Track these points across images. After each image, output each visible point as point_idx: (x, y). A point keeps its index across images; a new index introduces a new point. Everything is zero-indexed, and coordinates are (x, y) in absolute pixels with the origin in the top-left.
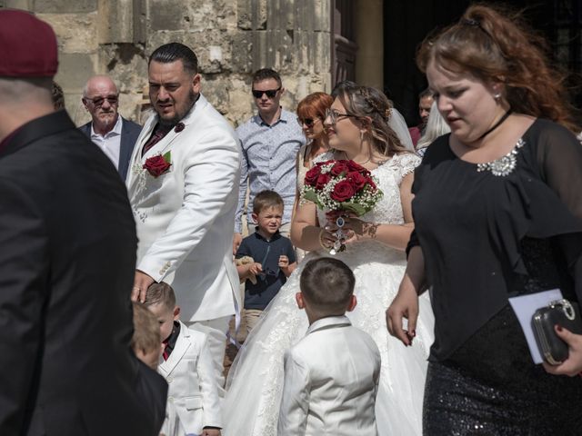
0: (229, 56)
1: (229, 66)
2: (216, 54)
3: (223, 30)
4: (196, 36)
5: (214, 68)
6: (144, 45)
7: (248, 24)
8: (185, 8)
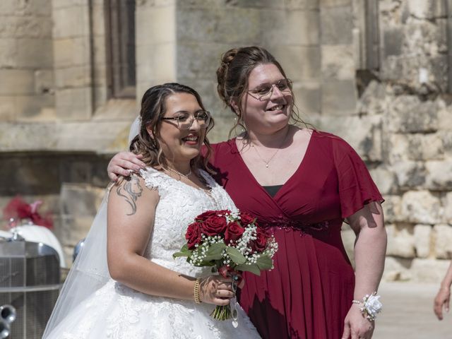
0: (432, 78)
1: (434, 87)
2: (424, 77)
3: (428, 54)
4: (411, 61)
5: (424, 90)
6: (378, 70)
7: (444, 48)
8: (404, 36)
